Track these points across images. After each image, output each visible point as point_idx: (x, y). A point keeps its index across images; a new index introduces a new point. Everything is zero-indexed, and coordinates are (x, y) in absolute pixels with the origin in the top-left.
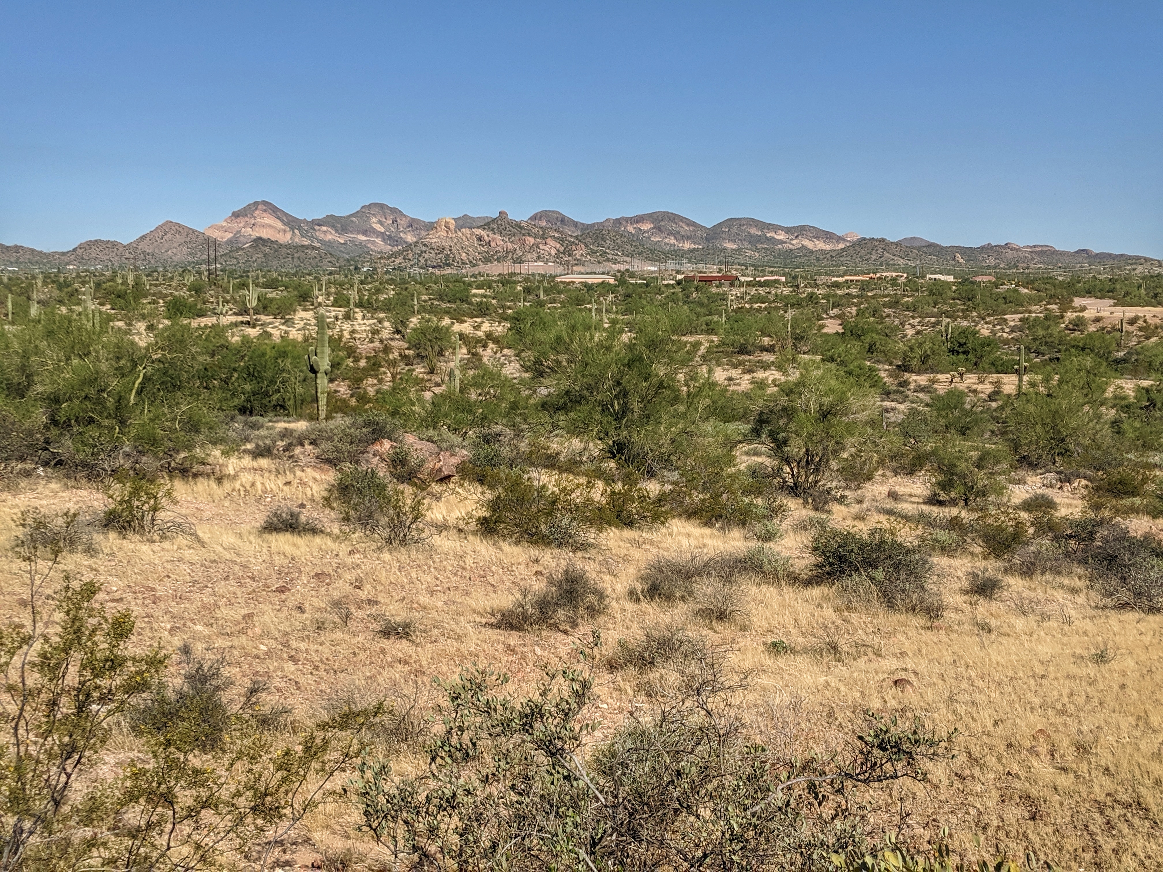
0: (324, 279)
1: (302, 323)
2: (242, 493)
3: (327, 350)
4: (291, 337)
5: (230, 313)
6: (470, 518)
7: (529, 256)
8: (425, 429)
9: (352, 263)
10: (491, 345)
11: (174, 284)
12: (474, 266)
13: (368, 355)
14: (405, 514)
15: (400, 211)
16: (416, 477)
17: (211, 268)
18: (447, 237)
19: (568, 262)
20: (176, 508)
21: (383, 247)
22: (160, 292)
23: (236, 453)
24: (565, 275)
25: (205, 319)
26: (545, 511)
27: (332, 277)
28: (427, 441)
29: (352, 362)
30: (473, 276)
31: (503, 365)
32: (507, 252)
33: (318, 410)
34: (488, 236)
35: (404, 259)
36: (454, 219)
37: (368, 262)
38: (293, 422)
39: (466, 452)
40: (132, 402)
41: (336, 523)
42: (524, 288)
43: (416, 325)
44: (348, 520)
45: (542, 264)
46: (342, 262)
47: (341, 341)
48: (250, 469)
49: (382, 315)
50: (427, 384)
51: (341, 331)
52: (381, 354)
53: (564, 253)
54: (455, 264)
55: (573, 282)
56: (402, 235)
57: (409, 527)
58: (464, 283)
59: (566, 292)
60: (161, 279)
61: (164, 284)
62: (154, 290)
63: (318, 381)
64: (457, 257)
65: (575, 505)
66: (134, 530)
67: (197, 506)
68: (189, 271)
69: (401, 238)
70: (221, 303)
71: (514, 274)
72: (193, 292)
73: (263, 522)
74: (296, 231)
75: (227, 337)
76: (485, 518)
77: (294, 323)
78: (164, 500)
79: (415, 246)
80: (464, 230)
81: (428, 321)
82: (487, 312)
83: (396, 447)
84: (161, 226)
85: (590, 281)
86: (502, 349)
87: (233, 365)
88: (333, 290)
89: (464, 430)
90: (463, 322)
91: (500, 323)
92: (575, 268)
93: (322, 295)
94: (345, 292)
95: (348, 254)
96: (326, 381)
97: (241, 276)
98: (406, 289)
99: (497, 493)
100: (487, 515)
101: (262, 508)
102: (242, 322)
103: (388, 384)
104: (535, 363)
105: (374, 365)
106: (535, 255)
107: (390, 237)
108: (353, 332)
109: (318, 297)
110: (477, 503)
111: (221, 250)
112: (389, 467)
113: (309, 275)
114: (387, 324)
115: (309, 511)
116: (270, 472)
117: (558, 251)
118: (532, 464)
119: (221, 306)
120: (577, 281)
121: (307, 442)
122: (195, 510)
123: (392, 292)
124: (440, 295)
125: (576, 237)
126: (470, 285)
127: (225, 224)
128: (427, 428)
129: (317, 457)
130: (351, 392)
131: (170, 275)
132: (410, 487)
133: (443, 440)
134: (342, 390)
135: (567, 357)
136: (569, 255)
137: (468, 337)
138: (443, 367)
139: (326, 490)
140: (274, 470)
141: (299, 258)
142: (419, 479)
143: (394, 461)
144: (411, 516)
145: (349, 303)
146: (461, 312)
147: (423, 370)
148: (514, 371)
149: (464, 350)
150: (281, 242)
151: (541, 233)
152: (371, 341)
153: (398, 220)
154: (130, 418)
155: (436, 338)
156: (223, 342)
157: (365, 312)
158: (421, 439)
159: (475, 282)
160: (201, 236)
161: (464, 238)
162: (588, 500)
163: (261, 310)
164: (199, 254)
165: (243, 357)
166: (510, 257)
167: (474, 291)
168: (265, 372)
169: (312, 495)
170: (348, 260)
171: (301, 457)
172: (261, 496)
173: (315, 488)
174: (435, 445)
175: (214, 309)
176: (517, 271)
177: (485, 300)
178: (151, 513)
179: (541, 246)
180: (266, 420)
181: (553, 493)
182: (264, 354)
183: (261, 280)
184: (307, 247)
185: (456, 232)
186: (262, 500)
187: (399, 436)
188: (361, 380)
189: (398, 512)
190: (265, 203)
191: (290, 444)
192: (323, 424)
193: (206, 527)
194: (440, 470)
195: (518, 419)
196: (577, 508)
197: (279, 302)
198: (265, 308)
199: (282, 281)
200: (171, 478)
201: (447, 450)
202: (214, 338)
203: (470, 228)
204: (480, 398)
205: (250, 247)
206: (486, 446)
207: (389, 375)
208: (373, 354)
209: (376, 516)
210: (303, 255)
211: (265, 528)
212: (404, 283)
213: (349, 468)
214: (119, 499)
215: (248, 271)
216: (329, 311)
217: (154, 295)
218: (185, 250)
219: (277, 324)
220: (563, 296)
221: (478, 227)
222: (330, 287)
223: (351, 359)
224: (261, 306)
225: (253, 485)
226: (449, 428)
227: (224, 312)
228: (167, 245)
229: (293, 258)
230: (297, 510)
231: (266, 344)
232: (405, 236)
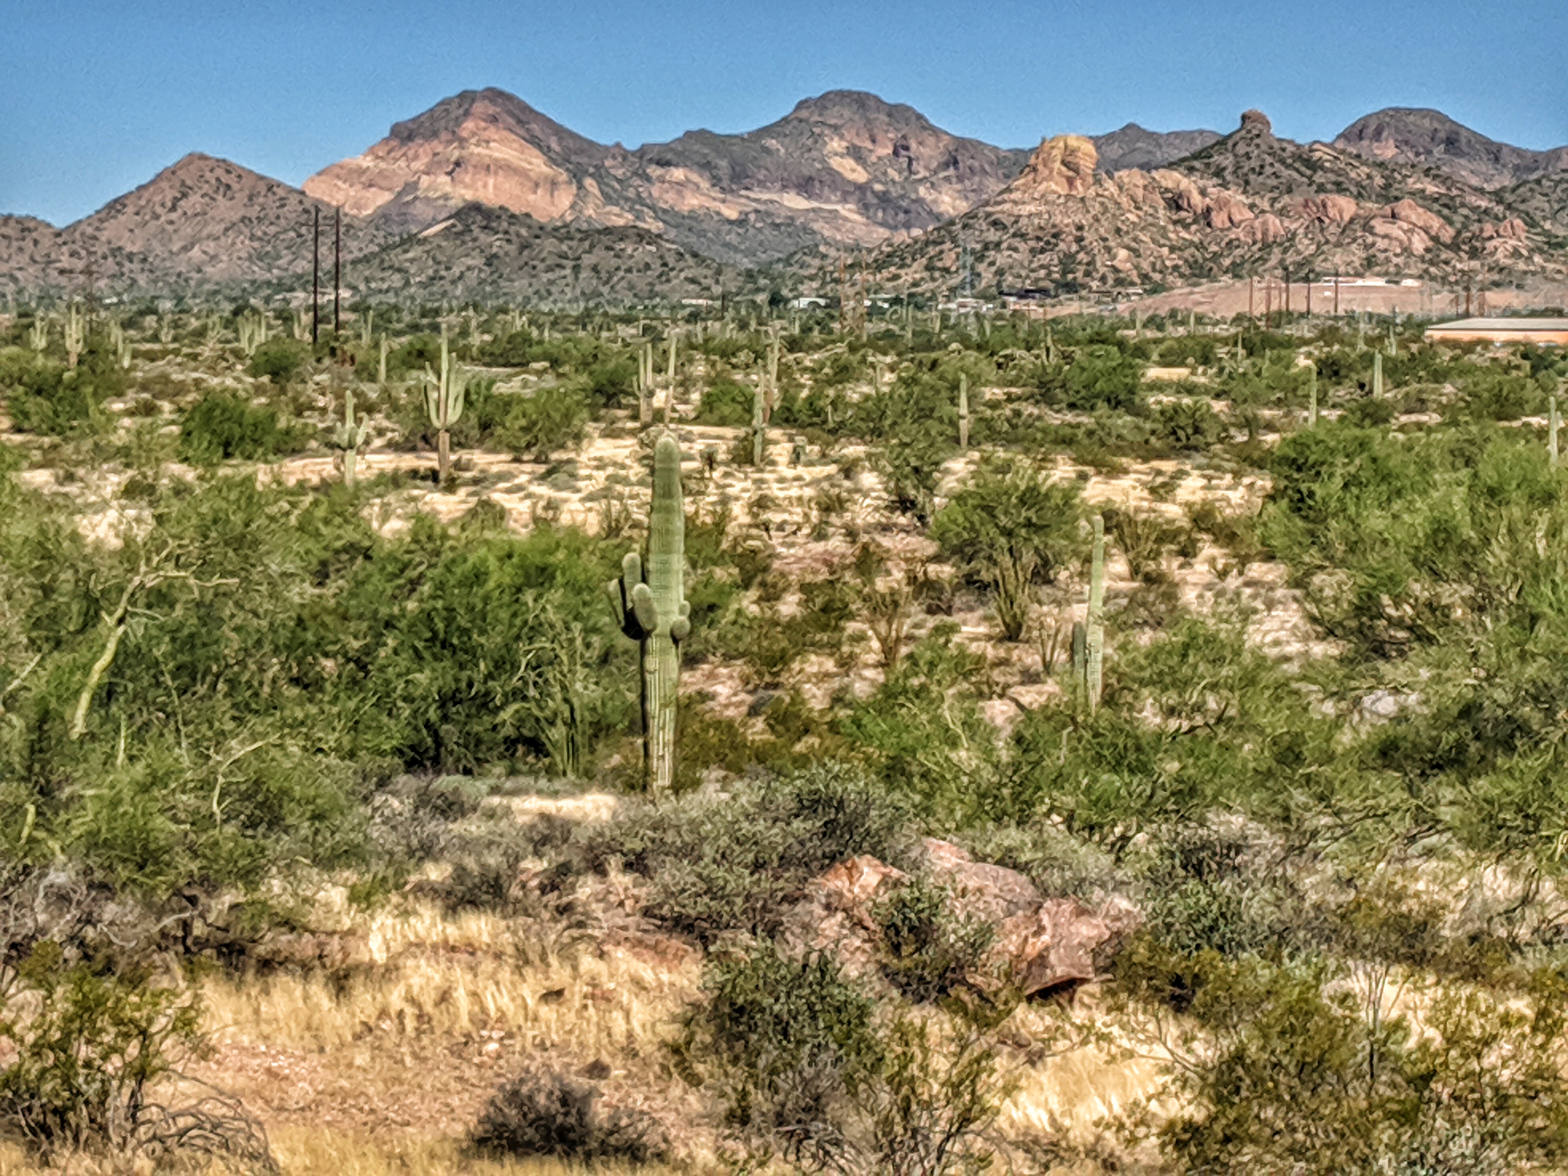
0: (674, 333)
1: (601, 475)
2: (410, 1024)
3: (679, 562)
4: (565, 519)
5: (378, 442)
6: (1142, 1122)
7: (1338, 258)
8: (990, 825)
9: (763, 282)
10: (1208, 549)
11: (207, 351)
12: (1156, 289)
13: (809, 578)
14: (928, 1106)
15: (920, 117)
16: (963, 982)
17: (322, 300)
18: (1068, 197)
19: (1467, 279)
20: (207, 1071)
21: (860, 232)
22: (165, 379)
23: (395, 898)
24: (1459, 317)
25: (299, 463)
26: (1394, 1107)
27: (699, 327)
28: (1000, 862)
29: (759, 601)
30: (1154, 322)
31: (1246, 614)
32: (1267, 246)
33: (647, 754)
34: (1203, 193)
35: (929, 268)
36: (1096, 141)
37: (811, 278)
38: (571, 794)
39: (1123, 904)
40: (79, 728)
41: (704, 1131)
42: (1318, 361)
43: (963, 482)
44: (745, 1120)
45: (1380, 282)
46: (731, 282)
47: (722, 532)
48: (435, 947)
49: (854, 450)
50: (997, 675)
51: (725, 501)
52: (848, 576)
53: (1454, 246)
54: (1095, 285)
55: (1486, 344)
56: (922, 191)
57: (941, 1151)
58: (1121, 345)
59: (1462, 373)
60: (166, 335)
61: (176, 352)
62: (144, 370)
63: (651, 663)
64: (1102, 263)
65: (1496, 1090)
66: (76, 1139)
67: (268, 1062)
68: (255, 311)
69: (919, 201)
70: (349, 413)
71: (1285, 317)
72: (265, 379)
73: (473, 1121)
74: (589, 182)
75: (369, 522)
76: (1190, 1126)
77: (573, 476)
78: (168, 1042)
79: (965, 226)
80: (1123, 173)
81: (1004, 468)
82: (1194, 440)
83: (897, 883)
84: (173, 171)
85: (1541, 339)
86: (1244, 561)
87: (384, 611)
88: (700, 369)
89: (1118, 830)
90: (1115, 472)
91: (1237, 475)
92: (1494, 297)
93: (666, 387)
94: (738, 376)
95: (750, 253)
96: (673, 661)
97: (415, 328)
98: (934, 364)
99: (1228, 1044)
100: (1198, 1114)
101: (470, 1073)
102: (414, 474)
103: (869, 673)
104: (1359, 610)
105: (825, 609)
106: (1357, 255)
107: (884, 199)
108: (762, 503)
109: (651, 394)
110: (1167, 1070)
111: (353, 245)
112: (877, 949)
113: (628, 320)
114: (869, 479)
115: (619, 1087)
116: (498, 956)
117: (1435, 239)
118: (1352, 948)
119: (350, 423)
120: (1500, 337)
121: (614, 862)
122: (262, 1077)
123: (889, 377)
124: (1042, 385)
125: (1498, 196)
126: (1141, 351)
127: (367, 162)
128: (998, 820)
129: (647, 912)
130: (749, 699)
131: (194, 323)
132: (945, 1017)
133: (1049, 862)
134: (722, 690)
135: (1467, 590)
136: (1474, 254)
137: (1131, 521)
138: (1050, 621)
139: (674, 1019)
140: (510, 950)
141: (595, 269)
142: (971, 987)
143: (891, 927)
144: (947, 1113)
145: (749, 411)
146: (1112, 441)
147: (983, 629)
148: (1283, 635)
149: (1120, 566)
150: (540, 217)
151: (1379, 181)
152: (819, 534)
153: (913, 145)
154: (68, 780)
155: (1029, 524)
156: (356, 537)
157: (801, 440)
158: (979, 858)
159: (1156, 342)
160: (293, 199)
161: (1124, 200)
162: (1539, 1075)
163: (475, 433)
164: (286, 257)
165: (414, 584)
166: (1274, 261)
167: (1154, 373)
168: (482, 632)
169: (630, 1035)
170: (750, 275)
171: (597, 909)
172: (468, 1036)
173: (640, 1012)
174: (1024, 878)
175: (330, 430)
176: (1298, 305)
177: (1187, 401)
178: (131, 1084)
179: (1380, 226)
180: (482, 785)
181: (1424, 1046)
182: (478, 576)
183: (477, 339)
184: (621, 234)
185: (1098, 182)
186: (473, 1048)
187: (908, 847)
188: (781, 659)
189: (907, 1099)
190: (495, 95)
191: (564, 869)
192: (666, 807)
193: (297, 1133)
194: (1041, 960)
195: (1299, 796)
196: (1502, 1102)
197: (529, 407)
198: (485, 426)
199: (540, 342)
200: (192, 971)
201: (1064, 895)
202: (327, 522)
203: (1147, 167)
204: (1173, 724)
205: (446, 233)
206: (1192, 884)
207: (875, 644)
208: (823, 575)
209: (833, 1109)
210: (608, 260)
211: (481, 1142)
212: (929, 347)
213: (747, 949)
214: (30, 1038)
215: (437, 312)
216: (686, 438)
217: (144, 387)
218: (244, 245)
219: (523, 479)
220: (1448, 388)
221: (1171, 166)
222: (691, 361)
223: (753, 593)
224: (474, 420)
225: (444, 997)
226: (1069, 820)
227: (360, 440)
228: (188, 231)
229: (576, 269)
230: (581, 1083)
231: (487, 542)
232: (934, 195)
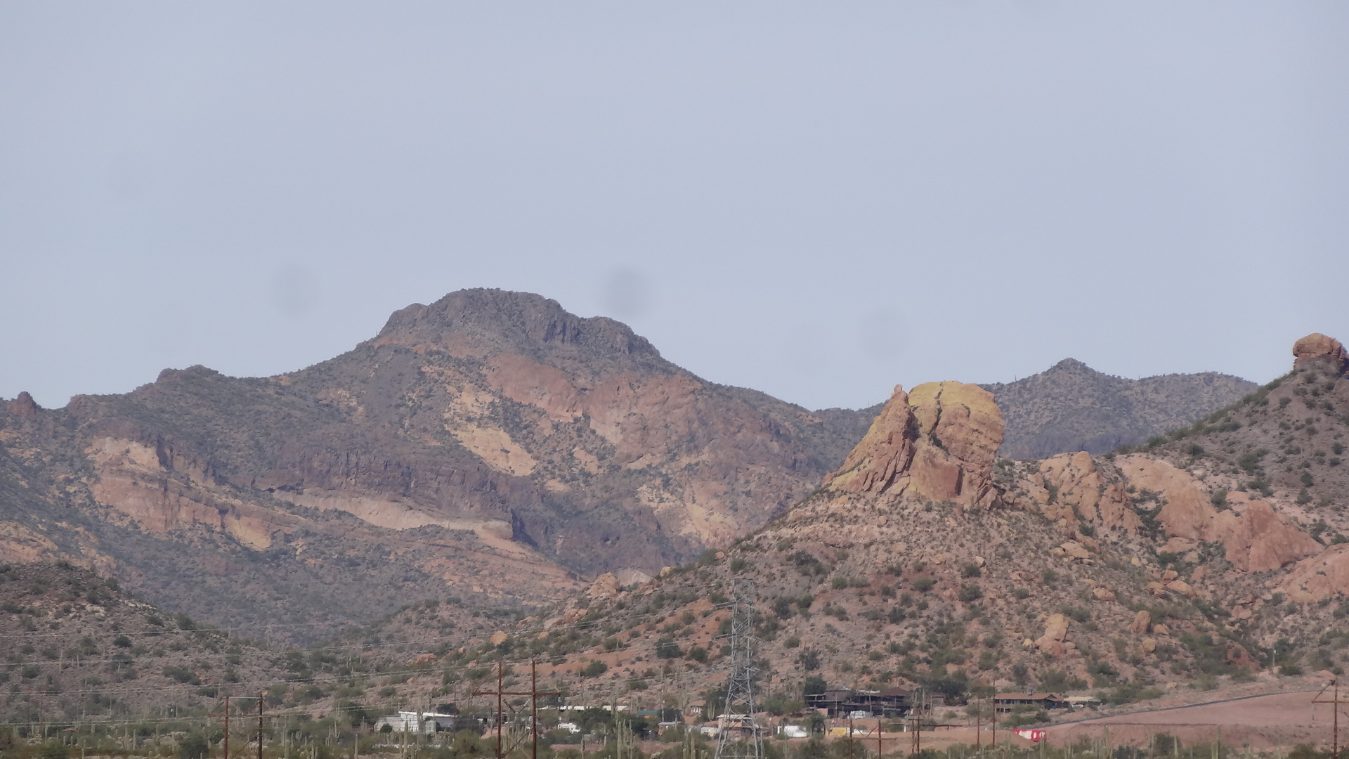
9: (323, 678)
12: (1126, 695)
34: (1217, 502)
46: (259, 678)
54: (1002, 687)
69: (641, 515)
80: (1057, 461)
95: (295, 619)
107: (567, 512)
232: (670, 502)
